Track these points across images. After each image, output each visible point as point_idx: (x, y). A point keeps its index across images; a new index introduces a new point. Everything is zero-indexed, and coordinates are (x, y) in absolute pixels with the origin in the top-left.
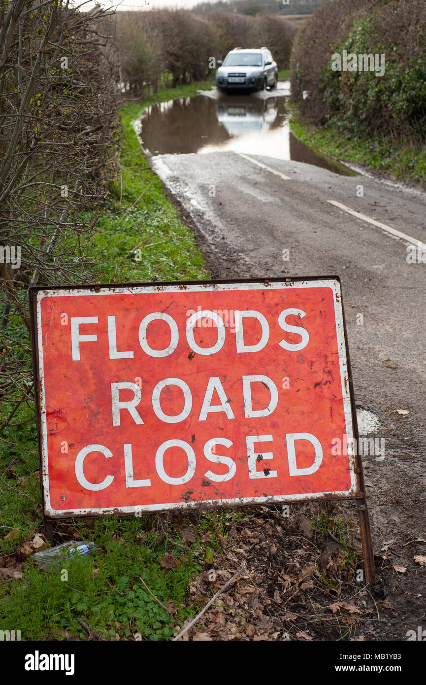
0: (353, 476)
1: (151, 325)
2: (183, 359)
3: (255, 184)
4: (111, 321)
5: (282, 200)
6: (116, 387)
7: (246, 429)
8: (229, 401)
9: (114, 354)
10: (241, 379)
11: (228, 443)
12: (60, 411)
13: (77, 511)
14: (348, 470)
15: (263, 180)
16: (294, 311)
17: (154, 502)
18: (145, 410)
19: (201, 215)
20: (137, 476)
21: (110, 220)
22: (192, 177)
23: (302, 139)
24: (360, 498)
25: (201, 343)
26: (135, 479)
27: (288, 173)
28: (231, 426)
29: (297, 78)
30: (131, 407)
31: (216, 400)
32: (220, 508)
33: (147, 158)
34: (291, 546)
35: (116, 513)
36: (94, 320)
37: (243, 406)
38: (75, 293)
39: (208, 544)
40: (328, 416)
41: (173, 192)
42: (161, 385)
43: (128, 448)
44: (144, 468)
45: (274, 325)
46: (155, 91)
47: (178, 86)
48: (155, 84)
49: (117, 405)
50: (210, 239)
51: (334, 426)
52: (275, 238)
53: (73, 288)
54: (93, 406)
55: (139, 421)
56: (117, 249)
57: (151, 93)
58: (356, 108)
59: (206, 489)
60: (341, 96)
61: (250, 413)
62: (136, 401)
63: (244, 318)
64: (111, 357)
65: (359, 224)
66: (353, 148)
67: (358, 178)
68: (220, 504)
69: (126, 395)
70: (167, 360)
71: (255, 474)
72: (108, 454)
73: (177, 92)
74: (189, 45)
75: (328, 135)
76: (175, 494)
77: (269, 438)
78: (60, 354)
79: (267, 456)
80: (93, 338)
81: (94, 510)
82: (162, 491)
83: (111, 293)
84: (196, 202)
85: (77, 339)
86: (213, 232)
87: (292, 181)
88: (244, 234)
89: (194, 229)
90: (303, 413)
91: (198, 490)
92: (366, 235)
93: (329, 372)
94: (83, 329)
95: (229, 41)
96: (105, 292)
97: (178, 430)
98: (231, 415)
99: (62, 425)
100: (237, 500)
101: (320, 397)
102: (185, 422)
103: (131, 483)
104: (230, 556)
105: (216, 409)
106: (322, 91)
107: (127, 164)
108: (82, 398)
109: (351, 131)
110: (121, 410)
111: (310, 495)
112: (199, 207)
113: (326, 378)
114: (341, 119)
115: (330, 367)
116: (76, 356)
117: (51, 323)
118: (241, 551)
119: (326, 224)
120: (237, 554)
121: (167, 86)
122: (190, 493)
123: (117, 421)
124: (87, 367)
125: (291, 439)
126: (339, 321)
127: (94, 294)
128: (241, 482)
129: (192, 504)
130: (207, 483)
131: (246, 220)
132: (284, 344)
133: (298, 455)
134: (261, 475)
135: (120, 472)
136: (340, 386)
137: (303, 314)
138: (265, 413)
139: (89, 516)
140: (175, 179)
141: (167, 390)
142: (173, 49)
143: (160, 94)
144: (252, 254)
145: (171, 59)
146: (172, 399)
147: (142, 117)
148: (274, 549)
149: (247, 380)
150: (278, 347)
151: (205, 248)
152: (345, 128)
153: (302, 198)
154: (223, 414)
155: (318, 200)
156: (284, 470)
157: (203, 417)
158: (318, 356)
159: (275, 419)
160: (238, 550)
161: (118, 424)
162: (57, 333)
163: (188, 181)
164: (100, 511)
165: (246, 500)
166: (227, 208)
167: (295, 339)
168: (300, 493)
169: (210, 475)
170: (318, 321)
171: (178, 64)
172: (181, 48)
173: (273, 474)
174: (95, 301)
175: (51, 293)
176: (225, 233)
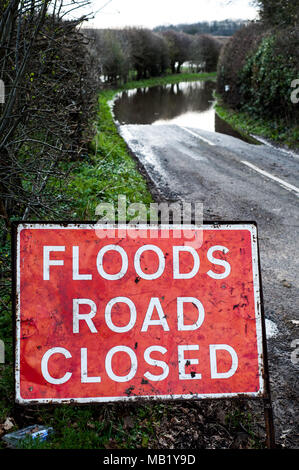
0: (261, 381)
1: (107, 254)
2: (131, 282)
3: (191, 147)
4: (76, 250)
5: (209, 159)
6: (77, 302)
7: (178, 340)
8: (165, 317)
9: (76, 276)
10: (176, 299)
11: (163, 350)
12: (31, 320)
13: (41, 401)
14: (258, 375)
15: (196, 145)
16: (220, 248)
17: (102, 395)
18: (99, 322)
19: (152, 168)
20: (90, 373)
21: (87, 169)
22: (147, 140)
23: (223, 118)
24: (266, 399)
25: (146, 270)
26: (89, 376)
27: (213, 141)
28: (166, 337)
29: (221, 76)
30: (88, 318)
31: (155, 316)
32: (155, 402)
33: (117, 127)
34: (210, 433)
35: (72, 403)
36: (62, 249)
37: (177, 321)
38: (47, 227)
39: (144, 430)
40: (243, 331)
41: (133, 151)
42: (112, 302)
43: (84, 351)
44: (96, 368)
45: (203, 258)
46: (125, 82)
47: (140, 80)
48: (125, 77)
49: (77, 317)
50: (157, 185)
51: (248, 341)
52: (203, 186)
53: (46, 223)
54: (58, 317)
55: (94, 330)
56: (90, 190)
57: (122, 83)
58: (262, 98)
59: (144, 386)
60: (252, 90)
61: (181, 327)
62: (92, 314)
63: (180, 252)
64: (74, 278)
65: (262, 179)
66: (260, 125)
67: (262, 146)
68: (155, 399)
69: (85, 309)
70: (119, 282)
71: (184, 376)
72: (68, 355)
73: (140, 83)
74: (149, 52)
75: (242, 116)
76: (120, 390)
77: (195, 347)
78: (34, 275)
79: (195, 362)
80: (60, 263)
81: (54, 400)
82: (109, 387)
83: (76, 228)
84: (149, 158)
85: (47, 263)
86: (160, 180)
87: (217, 147)
88: (182, 182)
89: (146, 177)
90: (223, 329)
91: (138, 387)
92: (268, 187)
93: (246, 297)
94: (53, 256)
96: (72, 227)
97: (125, 338)
98: (166, 328)
99: (32, 331)
100: (169, 397)
101: (238, 317)
102: (130, 332)
103: (85, 379)
104: (161, 440)
105: (155, 323)
106: (239, 85)
107: (102, 130)
108: (50, 310)
109: (258, 114)
110: (80, 321)
111: (226, 395)
112: (150, 162)
113: (243, 301)
114: (251, 106)
115: (246, 293)
116: (46, 276)
117: (28, 250)
118: (170, 436)
119: (239, 178)
120: (167, 439)
121: (134, 79)
122: (132, 389)
123: (76, 329)
124: (55, 286)
125: (213, 349)
126: (255, 256)
127: (63, 228)
128: (172, 382)
129: (133, 398)
130: (145, 382)
131: (183, 172)
132: (211, 274)
133: (219, 362)
134: (189, 377)
135: (76, 370)
136: (253, 308)
137: (227, 251)
138: (194, 327)
139: (51, 405)
140: (135, 142)
141: (117, 307)
142: (138, 54)
143: (128, 84)
144: (187, 197)
145: (137, 61)
146: (120, 313)
147: (115, 99)
148: (196, 436)
149: (181, 301)
150: (206, 276)
151: (153, 191)
152: (254, 111)
153: (223, 159)
154: (161, 327)
155: (234, 160)
156: (207, 375)
157: (144, 329)
158: (237, 283)
159: (201, 332)
160: (168, 436)
161: (78, 332)
162: (32, 258)
163: (144, 144)
164: (59, 401)
165: (176, 397)
166: (170, 163)
167: (219, 270)
168: (219, 392)
169: (148, 375)
170: (239, 256)
171: (142, 65)
172: (143, 54)
173: (198, 376)
174: (63, 234)
175: (28, 226)
176: (169, 181)
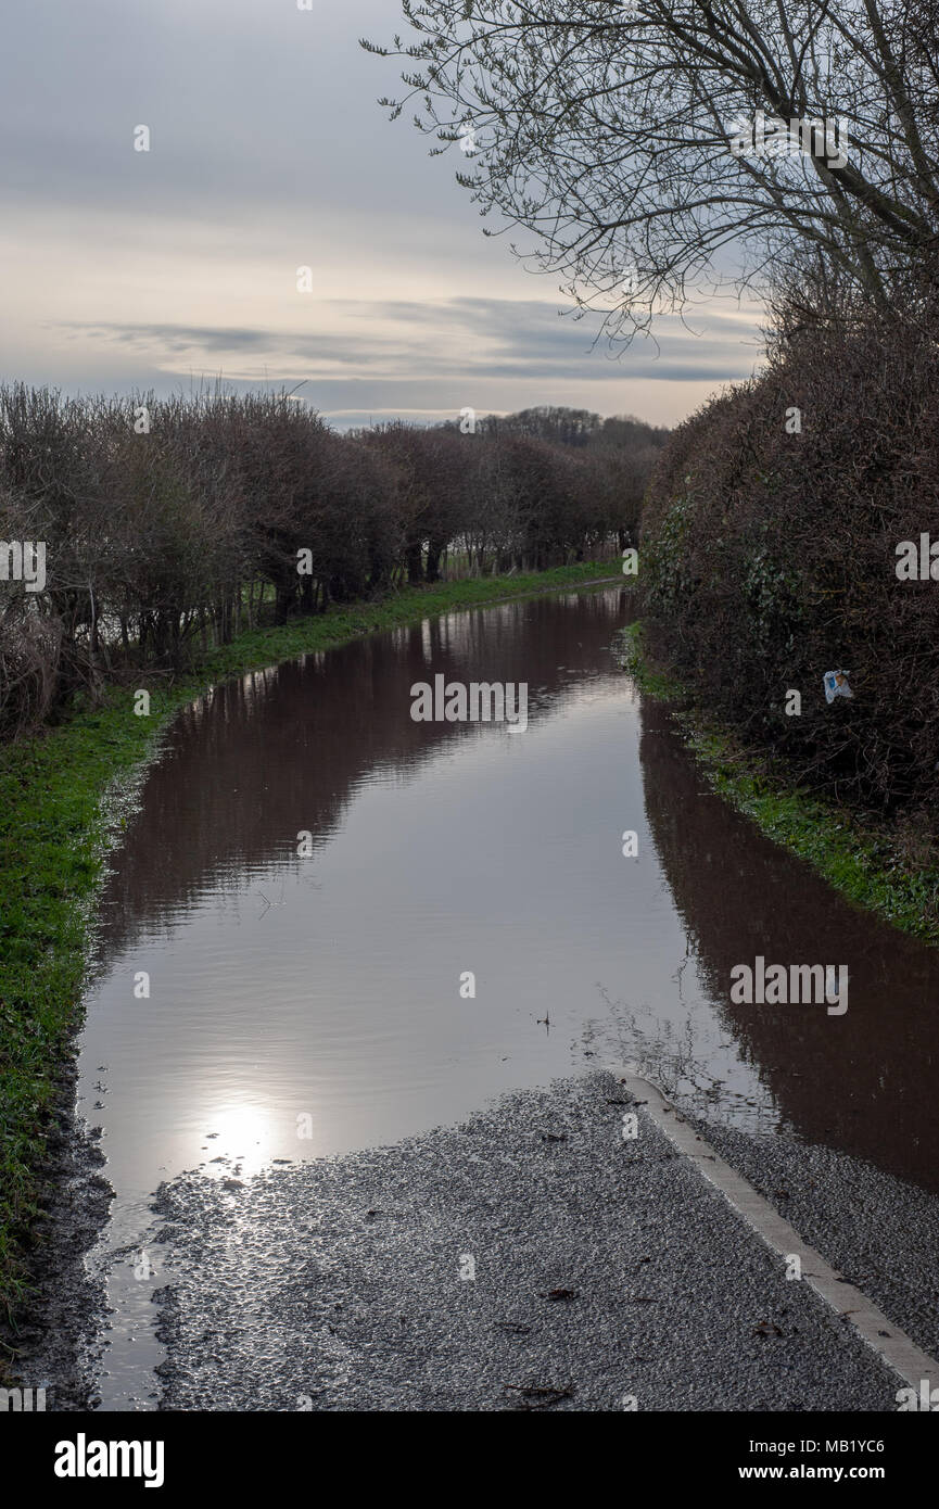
46: (226, 639)
47: (292, 620)
73: (288, 636)
74: (322, 507)
95: (422, 498)
143: (238, 647)
172: (297, 516)
